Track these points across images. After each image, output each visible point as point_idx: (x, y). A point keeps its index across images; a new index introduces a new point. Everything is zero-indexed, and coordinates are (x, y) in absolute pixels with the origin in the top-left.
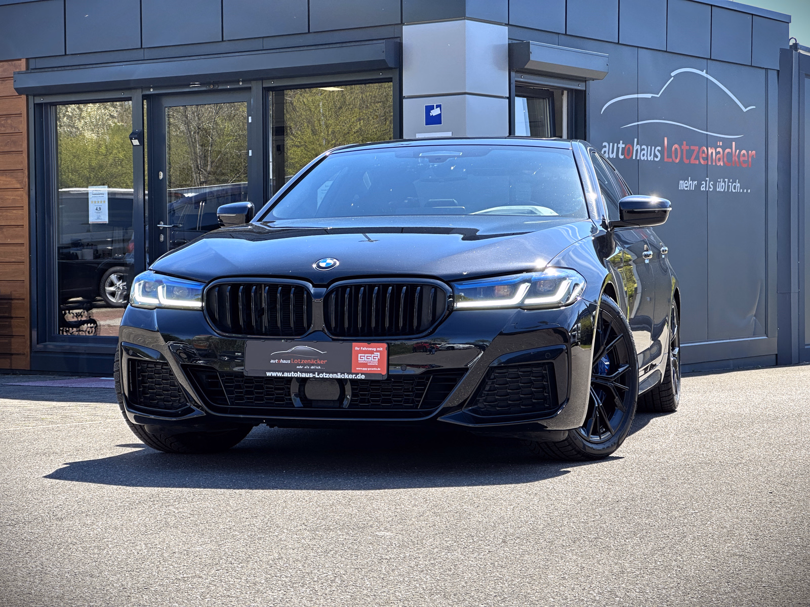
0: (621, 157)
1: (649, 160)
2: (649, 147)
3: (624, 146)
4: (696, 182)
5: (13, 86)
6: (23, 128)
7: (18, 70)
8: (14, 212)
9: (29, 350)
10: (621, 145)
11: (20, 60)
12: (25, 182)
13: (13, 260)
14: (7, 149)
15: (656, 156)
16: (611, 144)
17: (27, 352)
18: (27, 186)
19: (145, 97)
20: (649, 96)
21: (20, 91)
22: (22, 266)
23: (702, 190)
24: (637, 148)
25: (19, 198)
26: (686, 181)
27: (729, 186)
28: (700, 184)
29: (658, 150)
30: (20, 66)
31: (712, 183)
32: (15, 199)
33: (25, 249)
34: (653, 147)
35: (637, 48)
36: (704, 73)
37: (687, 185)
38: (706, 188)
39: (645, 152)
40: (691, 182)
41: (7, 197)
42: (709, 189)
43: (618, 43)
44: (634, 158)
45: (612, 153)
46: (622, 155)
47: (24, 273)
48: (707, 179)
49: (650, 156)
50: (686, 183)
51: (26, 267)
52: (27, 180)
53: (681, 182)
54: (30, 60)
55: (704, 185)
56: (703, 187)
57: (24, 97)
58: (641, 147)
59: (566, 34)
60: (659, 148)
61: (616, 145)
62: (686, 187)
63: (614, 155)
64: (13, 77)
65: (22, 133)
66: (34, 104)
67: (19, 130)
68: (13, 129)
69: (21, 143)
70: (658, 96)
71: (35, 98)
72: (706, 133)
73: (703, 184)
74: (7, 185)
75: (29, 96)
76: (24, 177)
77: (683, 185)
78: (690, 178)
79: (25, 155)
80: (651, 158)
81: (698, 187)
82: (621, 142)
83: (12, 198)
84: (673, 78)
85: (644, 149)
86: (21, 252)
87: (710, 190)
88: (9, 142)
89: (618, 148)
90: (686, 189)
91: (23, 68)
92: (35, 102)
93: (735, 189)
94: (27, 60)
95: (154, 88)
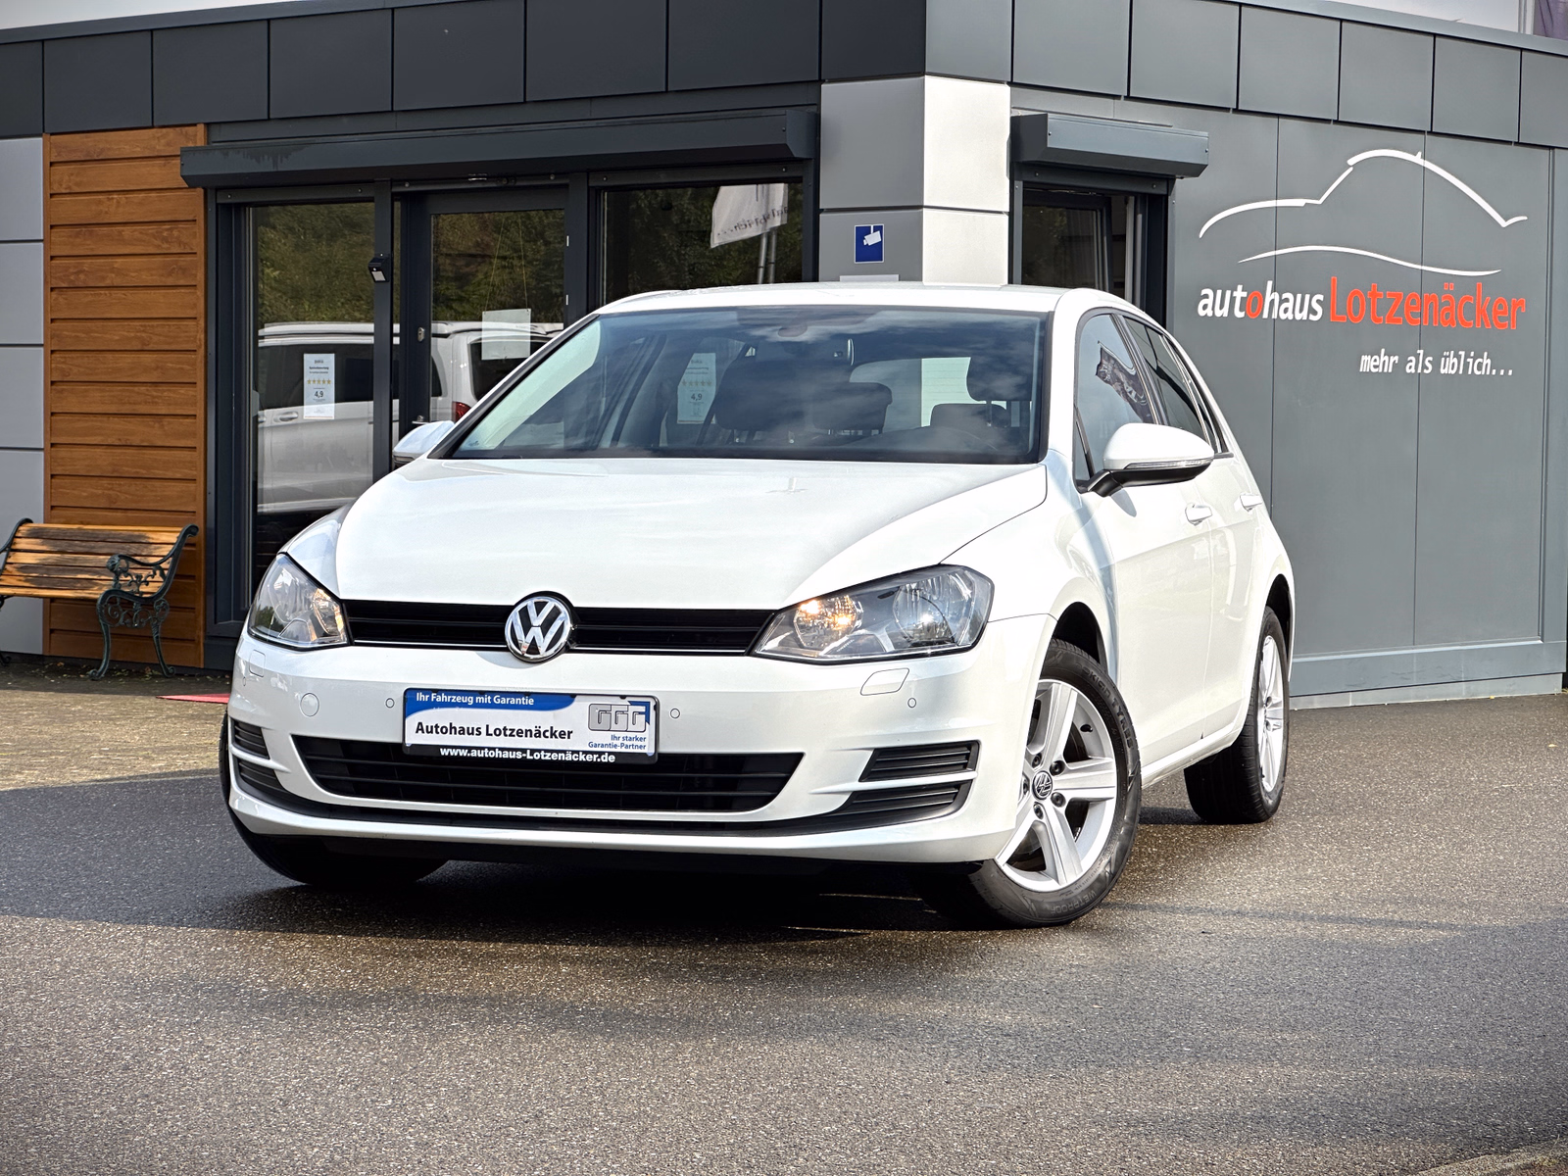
0: (1239, 314)
1: (1298, 317)
2: (1299, 296)
3: (1245, 294)
4: (1396, 358)
5: (179, 170)
6: (198, 244)
7: (191, 145)
8: (182, 390)
9: (202, 633)
10: (1240, 294)
11: (195, 125)
12: (200, 340)
13: (178, 476)
14: (170, 281)
15: (1312, 311)
16: (1219, 292)
17: (199, 637)
18: (203, 347)
19: (395, 197)
20: (1300, 202)
21: (192, 182)
22: (192, 486)
23: (1408, 371)
24: (1272, 297)
25: (188, 367)
26: (1376, 357)
27: (1466, 364)
28: (1404, 362)
29: (1318, 301)
30: (196, 135)
31: (1431, 359)
32: (182, 369)
33: (198, 457)
34: (1307, 297)
35: (1275, 120)
36: (1417, 159)
37: (1377, 363)
38: (1416, 368)
39: (1290, 305)
40: (1386, 358)
41: (170, 365)
42: (1422, 370)
43: (1236, 110)
44: (1265, 315)
45: (1221, 307)
46: (1241, 310)
47: (195, 500)
48: (1419, 351)
49: (1301, 311)
50: (1375, 360)
51: (198, 488)
52: (203, 336)
53: (1365, 358)
54: (213, 128)
55: (1413, 364)
56: (1410, 367)
57: (200, 191)
58: (1280, 296)
59: (1128, 97)
60: (1321, 297)
61: (1228, 293)
62: (1376, 367)
63: (1225, 312)
64: (178, 156)
65: (195, 253)
66: (217, 205)
67: (192, 249)
68: (182, 247)
69: (194, 272)
70: (1320, 202)
71: (219, 193)
72: (1419, 267)
73: (1411, 361)
74: (170, 344)
75: (209, 191)
76: (197, 332)
77: (1368, 363)
78: (1383, 351)
79: (200, 293)
80: (1304, 315)
81: (1399, 367)
82: (1240, 287)
83: (178, 366)
84: (1351, 169)
85: (1287, 300)
86: (191, 462)
87: (1426, 371)
88: (174, 269)
89: (1233, 299)
90: (1374, 370)
91: (201, 142)
92: (220, 201)
93: (1479, 368)
94: (208, 125)
95: (412, 182)
